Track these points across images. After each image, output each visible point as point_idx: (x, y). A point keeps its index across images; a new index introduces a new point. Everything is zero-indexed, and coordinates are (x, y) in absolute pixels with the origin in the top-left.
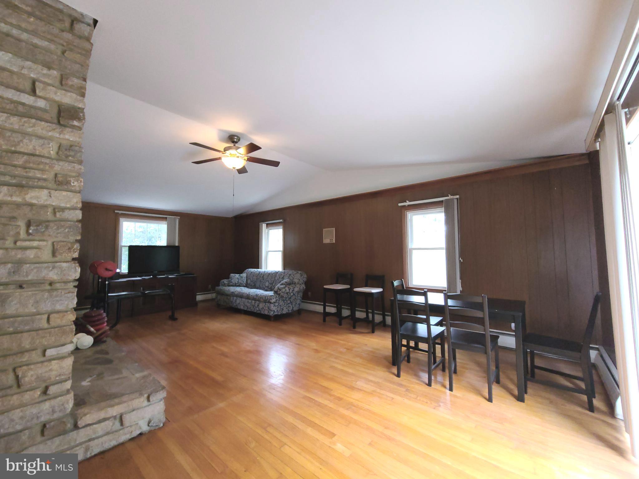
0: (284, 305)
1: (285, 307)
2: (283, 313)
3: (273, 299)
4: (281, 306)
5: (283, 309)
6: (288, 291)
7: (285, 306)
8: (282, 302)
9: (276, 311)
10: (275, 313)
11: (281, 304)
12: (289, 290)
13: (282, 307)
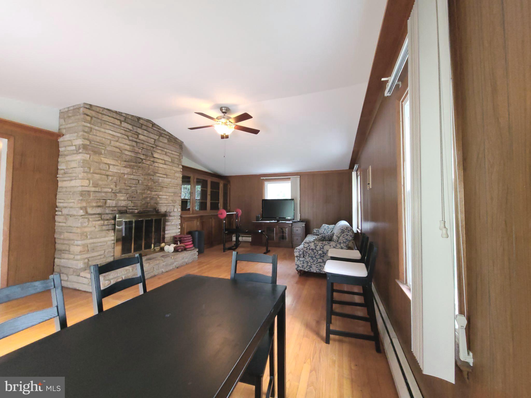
0: (313, 262)
1: (313, 265)
2: (312, 271)
3: (296, 252)
4: (308, 262)
5: (311, 267)
6: (313, 247)
7: (315, 264)
8: (310, 258)
9: (301, 266)
10: (299, 268)
11: (307, 260)
12: (316, 247)
13: (309, 264)
